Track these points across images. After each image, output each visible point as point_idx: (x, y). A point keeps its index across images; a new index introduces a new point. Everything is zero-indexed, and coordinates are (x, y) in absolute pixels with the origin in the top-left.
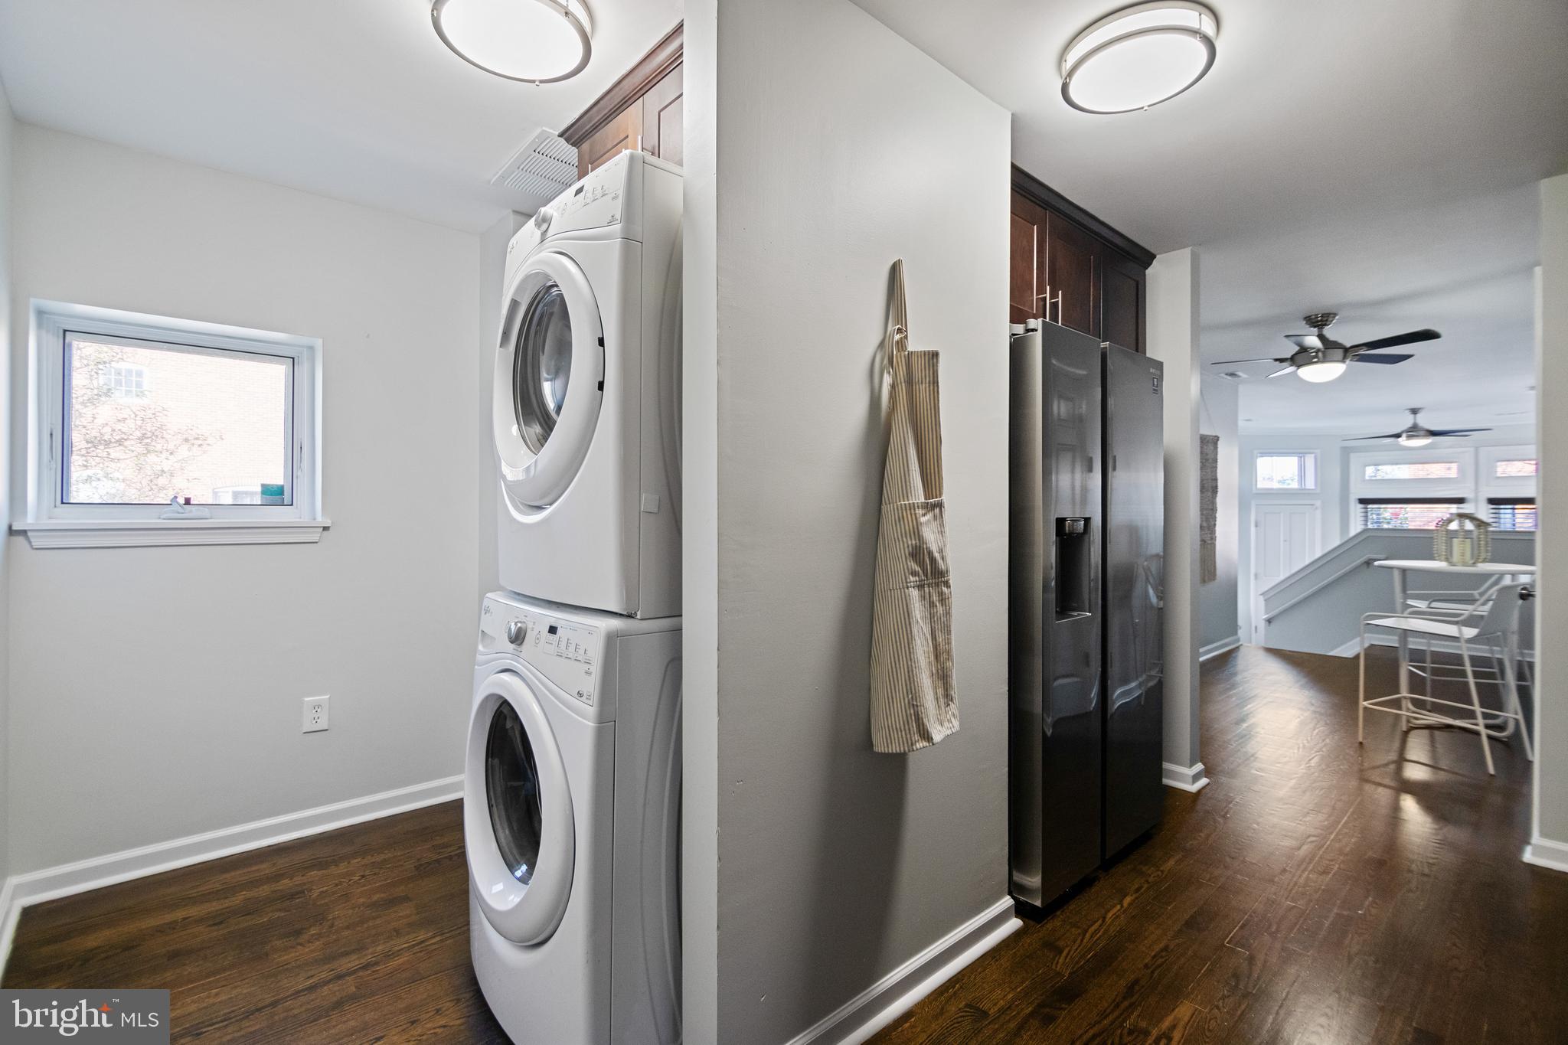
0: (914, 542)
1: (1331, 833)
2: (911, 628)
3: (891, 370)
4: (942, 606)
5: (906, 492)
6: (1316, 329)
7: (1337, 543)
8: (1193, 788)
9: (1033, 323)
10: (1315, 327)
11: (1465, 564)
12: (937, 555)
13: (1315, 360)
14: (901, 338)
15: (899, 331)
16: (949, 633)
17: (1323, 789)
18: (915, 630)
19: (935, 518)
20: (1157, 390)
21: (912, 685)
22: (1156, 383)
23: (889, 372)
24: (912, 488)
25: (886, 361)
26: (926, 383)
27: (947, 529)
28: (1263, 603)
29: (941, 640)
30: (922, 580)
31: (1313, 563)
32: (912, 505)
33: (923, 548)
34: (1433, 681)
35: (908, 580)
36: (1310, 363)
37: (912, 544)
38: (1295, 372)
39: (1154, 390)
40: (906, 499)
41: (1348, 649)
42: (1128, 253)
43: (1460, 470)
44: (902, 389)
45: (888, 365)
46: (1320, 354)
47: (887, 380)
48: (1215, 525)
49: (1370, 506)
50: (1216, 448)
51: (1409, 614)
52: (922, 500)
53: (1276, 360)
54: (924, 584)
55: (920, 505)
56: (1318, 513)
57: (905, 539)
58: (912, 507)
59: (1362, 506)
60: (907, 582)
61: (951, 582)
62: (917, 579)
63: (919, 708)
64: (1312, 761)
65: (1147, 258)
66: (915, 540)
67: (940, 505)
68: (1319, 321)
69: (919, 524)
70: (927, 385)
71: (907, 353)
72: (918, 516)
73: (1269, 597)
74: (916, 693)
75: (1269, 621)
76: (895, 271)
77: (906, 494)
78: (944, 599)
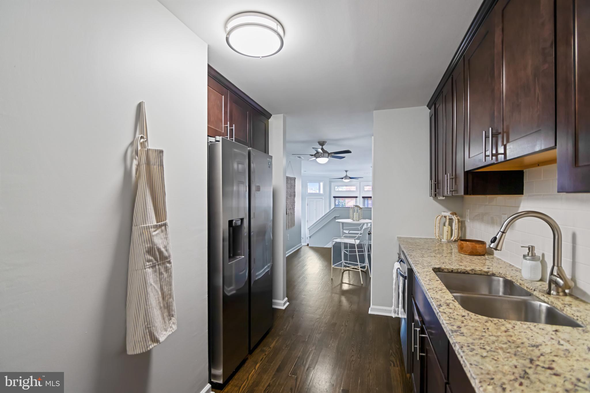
0: (149, 245)
1: (322, 316)
2: (147, 289)
3: (137, 157)
4: (167, 273)
5: (145, 219)
6: (321, 146)
7: (328, 211)
8: (283, 308)
9: (219, 138)
10: (321, 145)
11: (357, 221)
12: (163, 250)
13: (321, 156)
14: (143, 141)
15: (142, 137)
16: (171, 285)
17: (322, 298)
18: (149, 290)
19: (162, 231)
20: (270, 166)
21: (148, 318)
22: (270, 164)
23: (136, 159)
24: (149, 218)
25: (134, 153)
26: (157, 165)
27: (170, 236)
28: (309, 231)
29: (166, 289)
30: (154, 263)
31: (322, 217)
32: (148, 227)
33: (155, 248)
34: (349, 255)
35: (145, 265)
36: (320, 157)
37: (148, 247)
38: (315, 160)
39: (269, 166)
40: (145, 223)
41: (330, 245)
42: (262, 113)
43: (356, 188)
44: (143, 168)
45: (135, 155)
46: (322, 154)
47: (135, 162)
48: (295, 207)
49: (336, 199)
50: (295, 182)
51: (344, 237)
52: (155, 223)
53: (310, 155)
54: (156, 265)
55: (152, 226)
56: (324, 200)
57: (144, 244)
58: (148, 228)
59: (334, 199)
60: (145, 266)
61: (172, 261)
62: (151, 263)
63: (152, 328)
64: (319, 289)
65: (269, 116)
66: (150, 244)
67: (165, 225)
68: (322, 144)
69: (152, 236)
70: (157, 166)
71: (146, 149)
72: (151, 232)
73: (310, 229)
74: (149, 321)
75: (310, 237)
76: (140, 106)
77: (145, 221)
78: (167, 270)
